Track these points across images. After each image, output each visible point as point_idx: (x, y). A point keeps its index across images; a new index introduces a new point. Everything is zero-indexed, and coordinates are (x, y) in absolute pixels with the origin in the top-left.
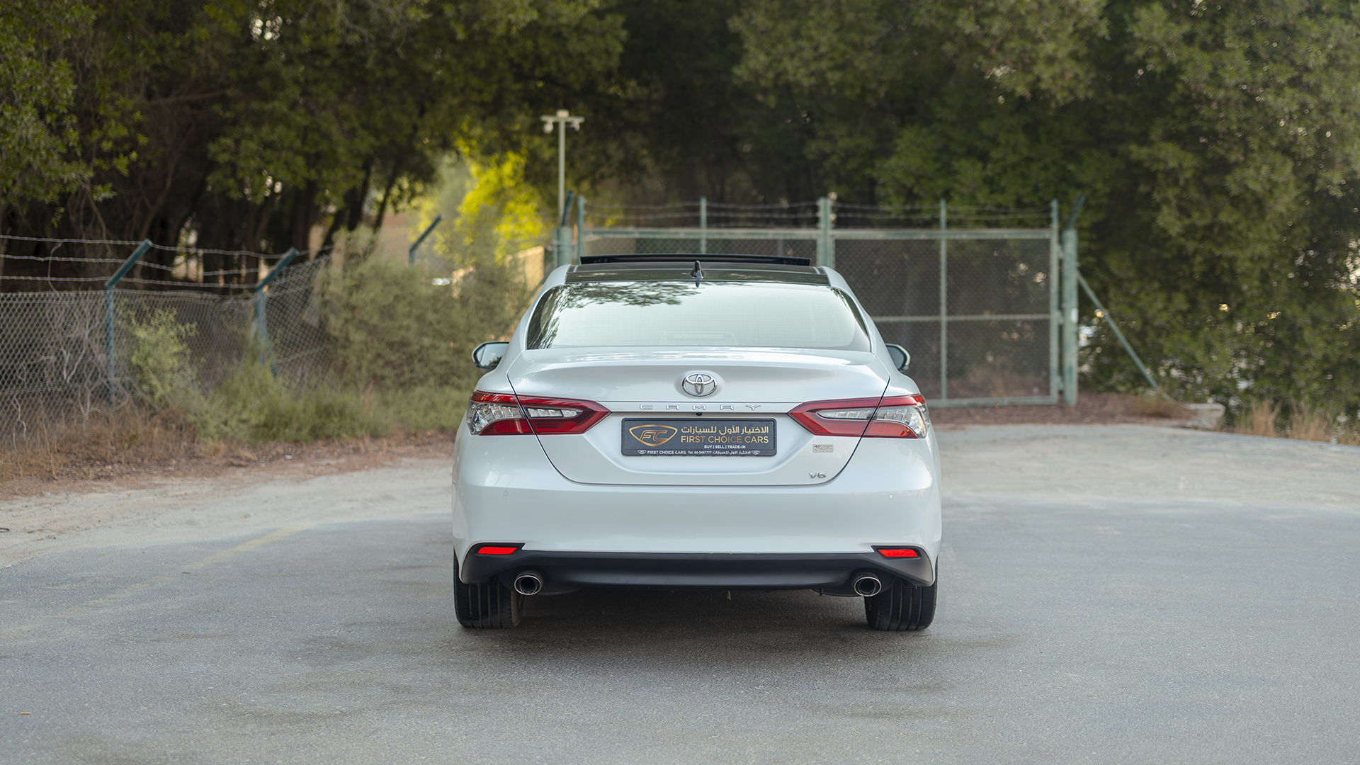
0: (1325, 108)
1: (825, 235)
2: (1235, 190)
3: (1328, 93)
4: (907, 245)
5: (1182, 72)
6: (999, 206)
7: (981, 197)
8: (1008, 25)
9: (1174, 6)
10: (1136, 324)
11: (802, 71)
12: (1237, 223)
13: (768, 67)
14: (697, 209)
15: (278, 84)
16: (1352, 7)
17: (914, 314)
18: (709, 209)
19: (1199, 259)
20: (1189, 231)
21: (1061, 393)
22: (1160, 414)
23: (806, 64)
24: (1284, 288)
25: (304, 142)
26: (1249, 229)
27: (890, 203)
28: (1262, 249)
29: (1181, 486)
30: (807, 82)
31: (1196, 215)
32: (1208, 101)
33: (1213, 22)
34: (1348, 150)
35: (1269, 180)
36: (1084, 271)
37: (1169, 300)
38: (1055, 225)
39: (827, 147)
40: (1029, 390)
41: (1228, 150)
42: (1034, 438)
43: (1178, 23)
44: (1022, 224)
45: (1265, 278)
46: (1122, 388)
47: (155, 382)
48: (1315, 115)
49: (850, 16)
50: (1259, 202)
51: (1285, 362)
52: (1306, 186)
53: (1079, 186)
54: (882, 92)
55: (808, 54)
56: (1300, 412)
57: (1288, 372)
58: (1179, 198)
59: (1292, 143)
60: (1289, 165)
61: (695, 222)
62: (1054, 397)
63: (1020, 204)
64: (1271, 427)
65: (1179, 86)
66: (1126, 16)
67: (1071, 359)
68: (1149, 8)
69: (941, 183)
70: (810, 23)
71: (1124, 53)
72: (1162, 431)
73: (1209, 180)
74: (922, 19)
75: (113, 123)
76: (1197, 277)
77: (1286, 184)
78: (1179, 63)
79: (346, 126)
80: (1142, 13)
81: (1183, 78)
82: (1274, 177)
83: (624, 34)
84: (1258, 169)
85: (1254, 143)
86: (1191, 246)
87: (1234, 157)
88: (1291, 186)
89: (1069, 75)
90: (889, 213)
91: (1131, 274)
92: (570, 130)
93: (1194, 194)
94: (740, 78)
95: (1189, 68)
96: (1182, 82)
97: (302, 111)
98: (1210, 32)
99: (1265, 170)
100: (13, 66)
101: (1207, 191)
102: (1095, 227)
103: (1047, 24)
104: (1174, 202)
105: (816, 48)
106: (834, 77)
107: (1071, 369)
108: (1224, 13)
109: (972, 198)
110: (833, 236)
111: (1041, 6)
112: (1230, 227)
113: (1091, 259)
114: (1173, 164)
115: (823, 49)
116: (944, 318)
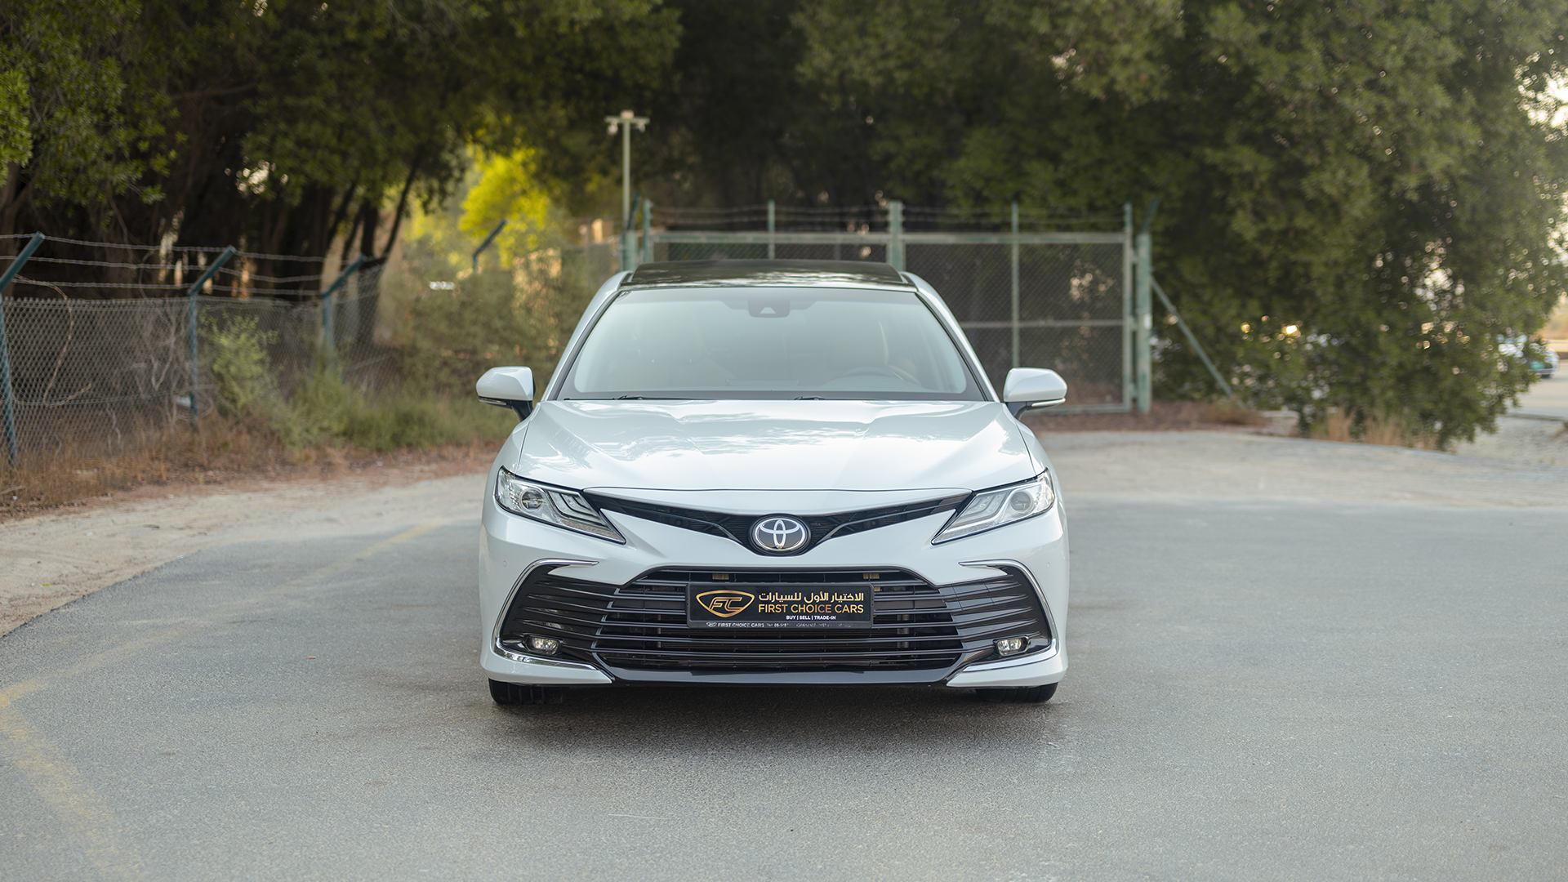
0: (1402, 111)
1: (896, 239)
2: (1311, 193)
3: (1404, 96)
4: (977, 249)
5: (1258, 73)
6: (1071, 209)
7: (1052, 200)
8: (1083, 26)
9: (1251, 5)
10: (1210, 331)
11: (869, 69)
12: (1312, 227)
13: (833, 66)
14: (765, 213)
15: (313, 79)
16: (1430, 8)
17: (982, 320)
18: (777, 213)
19: (1274, 264)
20: (1264, 236)
21: (1135, 400)
22: (1235, 421)
23: (873, 62)
24: (1359, 293)
25: (340, 138)
26: (1325, 233)
27: (959, 206)
28: (1337, 254)
29: (1262, 486)
30: (875, 81)
31: (1271, 219)
32: (1284, 104)
33: (1290, 22)
34: (1424, 153)
35: (1345, 184)
36: (1158, 276)
37: (1243, 306)
38: (1129, 229)
39: (891, 147)
40: (1102, 399)
41: (1305, 153)
42: (1112, 445)
43: (1255, 23)
44: (1094, 228)
45: (1340, 283)
46: (1197, 396)
47: (236, 389)
48: (1391, 118)
49: (918, 13)
50: (1335, 206)
51: (1360, 369)
52: (1382, 190)
53: (1153, 189)
54: (951, 91)
55: (874, 52)
56: (1375, 419)
57: (1365, 378)
58: (1254, 202)
59: (1368, 147)
60: (1365, 171)
61: (762, 226)
62: (1127, 405)
63: (1092, 207)
64: (1346, 433)
65: (1256, 89)
66: (1202, 16)
67: (1145, 367)
68: (1226, 8)
69: (1011, 185)
70: (878, 20)
71: (1200, 53)
72: (1239, 437)
73: (1285, 184)
74: (994, 18)
75: (149, 121)
76: (1272, 282)
77: (1362, 188)
78: (1256, 65)
79: (385, 123)
80: (1219, 13)
81: (1260, 79)
82: (1350, 181)
83: (679, 29)
84: (1334, 173)
85: (1330, 145)
86: (1266, 251)
87: (1311, 159)
88: (1368, 189)
89: (1144, 77)
90: (957, 216)
91: (1205, 280)
92: (634, 130)
93: (1269, 198)
94: (802, 75)
95: (1265, 69)
96: (1258, 83)
97: (338, 107)
98: (1286, 32)
99: (1341, 174)
100: (60, 65)
101: (1283, 195)
102: (1167, 232)
103: (1122, 26)
104: (1249, 206)
105: (883, 46)
106: (902, 76)
107: (1144, 376)
108: (1300, 12)
109: (1043, 202)
110: (903, 241)
111: (1117, 7)
112: (1305, 232)
113: (1163, 265)
114: (1248, 167)
115: (891, 47)
116: (1016, 324)
